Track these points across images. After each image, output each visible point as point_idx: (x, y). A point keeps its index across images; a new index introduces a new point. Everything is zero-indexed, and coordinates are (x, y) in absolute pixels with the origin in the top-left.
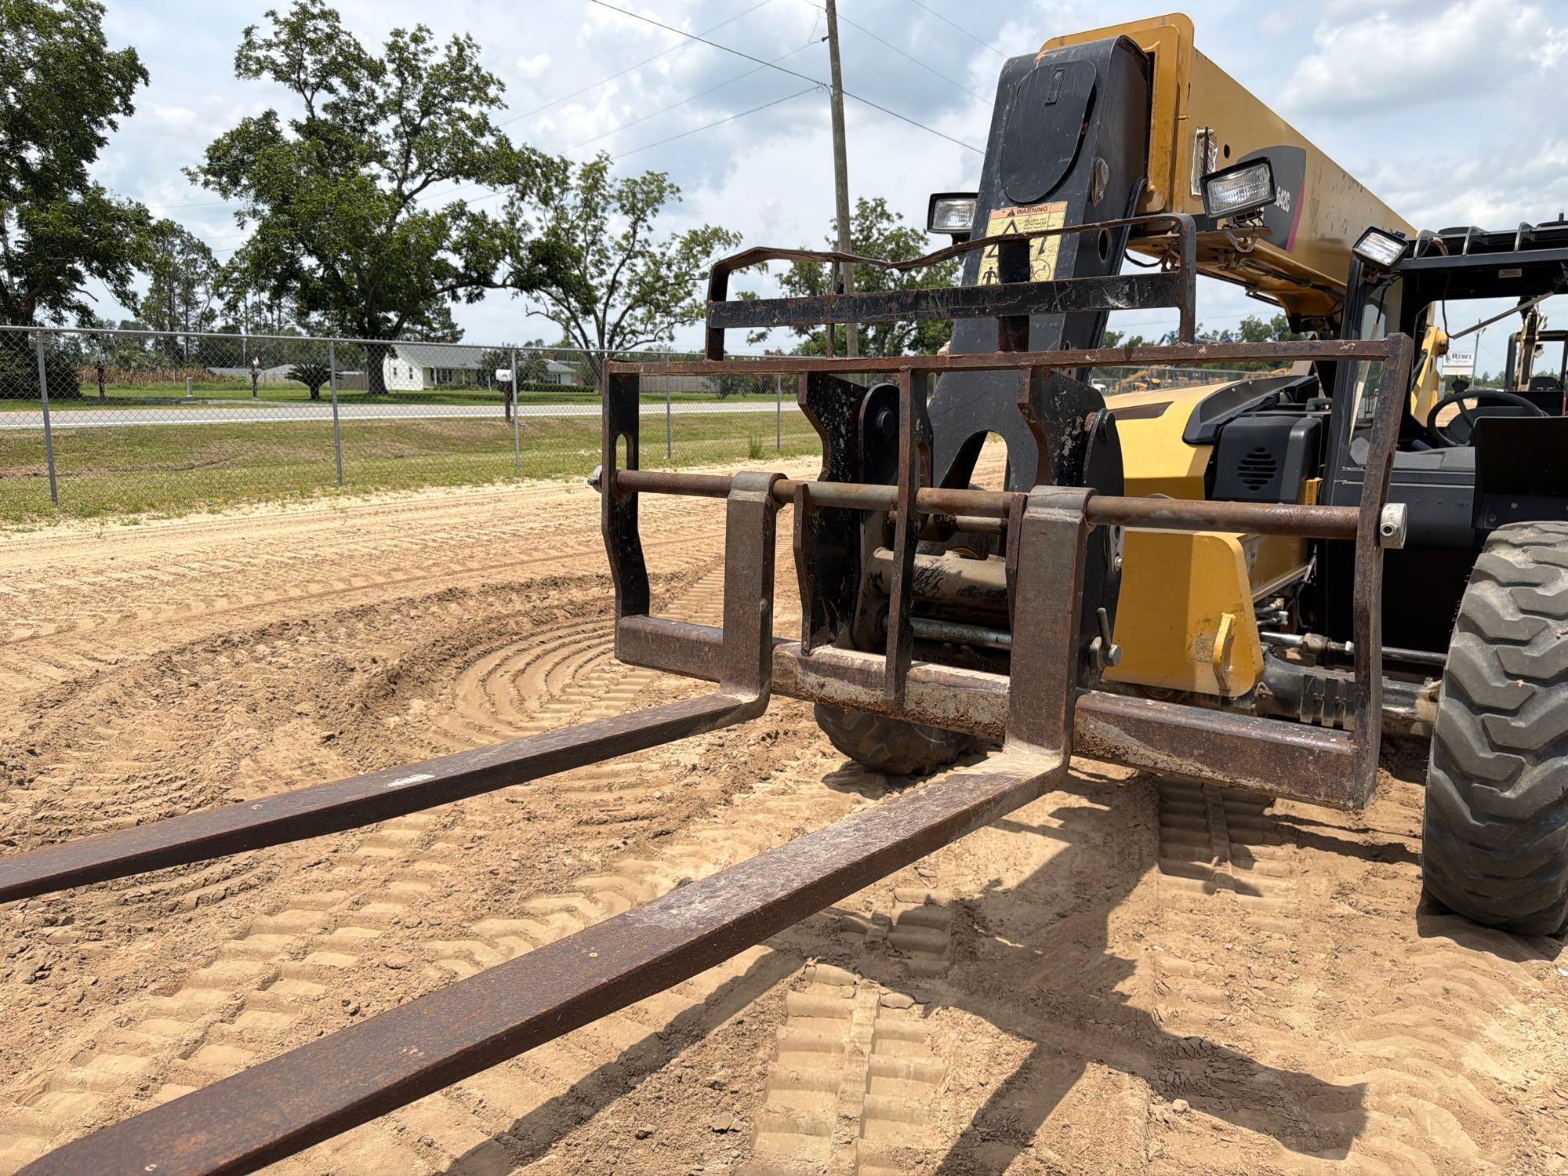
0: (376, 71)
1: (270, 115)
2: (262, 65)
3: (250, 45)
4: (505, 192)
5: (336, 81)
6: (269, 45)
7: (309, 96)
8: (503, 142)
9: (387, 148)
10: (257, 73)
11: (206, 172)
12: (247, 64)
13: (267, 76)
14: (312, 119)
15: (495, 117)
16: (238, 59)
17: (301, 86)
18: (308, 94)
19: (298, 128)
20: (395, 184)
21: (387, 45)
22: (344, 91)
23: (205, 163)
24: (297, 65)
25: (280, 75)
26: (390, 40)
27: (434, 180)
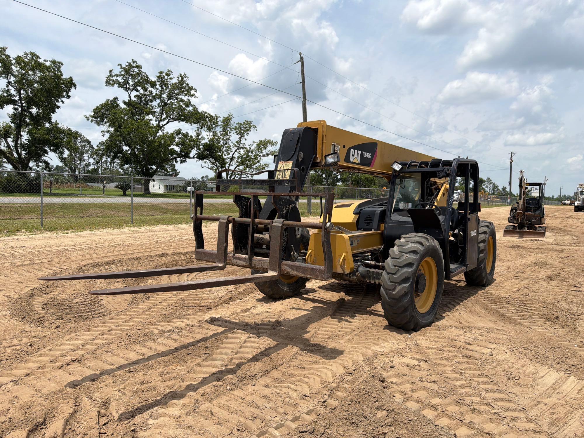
0: (153, 85)
1: (116, 99)
2: (115, 82)
3: (111, 75)
4: (195, 126)
5: (139, 88)
6: (117, 76)
7: (130, 93)
8: (195, 109)
9: (155, 110)
10: (113, 85)
11: (92, 117)
12: (109, 82)
13: (116, 86)
14: (130, 100)
15: (193, 100)
16: (107, 80)
17: (127, 89)
18: (129, 92)
19: (125, 103)
20: (157, 122)
21: (157, 76)
22: (142, 91)
23: (92, 114)
24: (126, 82)
25: (120, 85)
27: (171, 121)
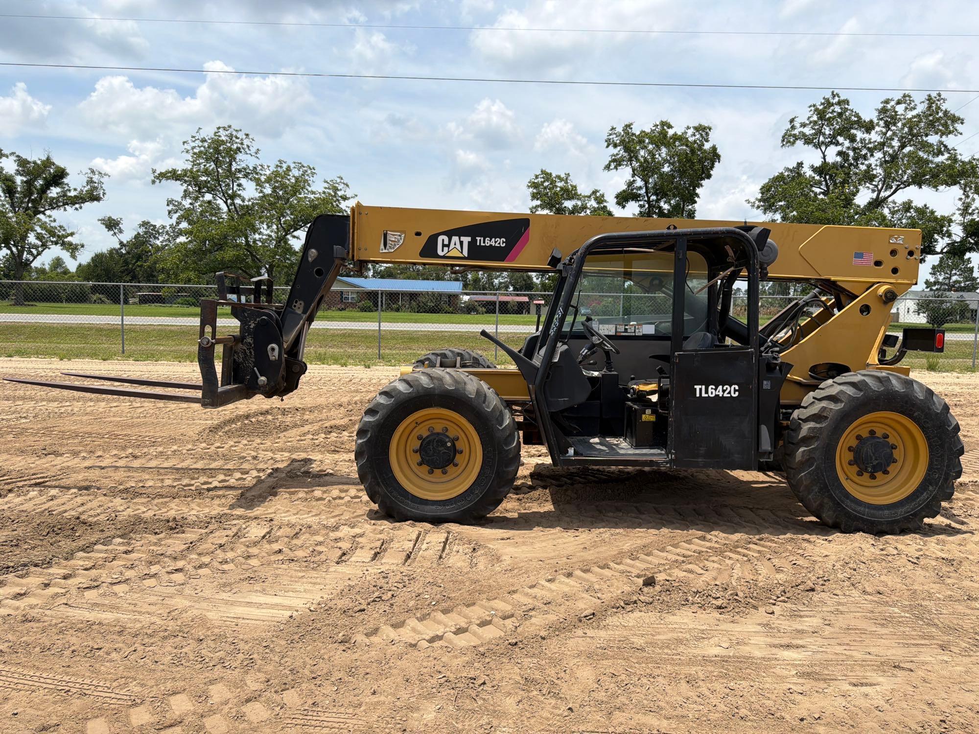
0: (869, 127)
1: (800, 165)
2: (796, 138)
3: (793, 128)
5: (840, 139)
6: (803, 125)
7: (823, 150)
9: (875, 172)
10: (793, 143)
11: (760, 201)
12: (789, 139)
13: (800, 143)
14: (825, 163)
16: (783, 137)
17: (818, 146)
18: (823, 148)
19: (815, 169)
20: (876, 193)
21: (877, 110)
22: (847, 143)
23: (759, 196)
24: (819, 132)
25: (808, 141)
26: (880, 106)
